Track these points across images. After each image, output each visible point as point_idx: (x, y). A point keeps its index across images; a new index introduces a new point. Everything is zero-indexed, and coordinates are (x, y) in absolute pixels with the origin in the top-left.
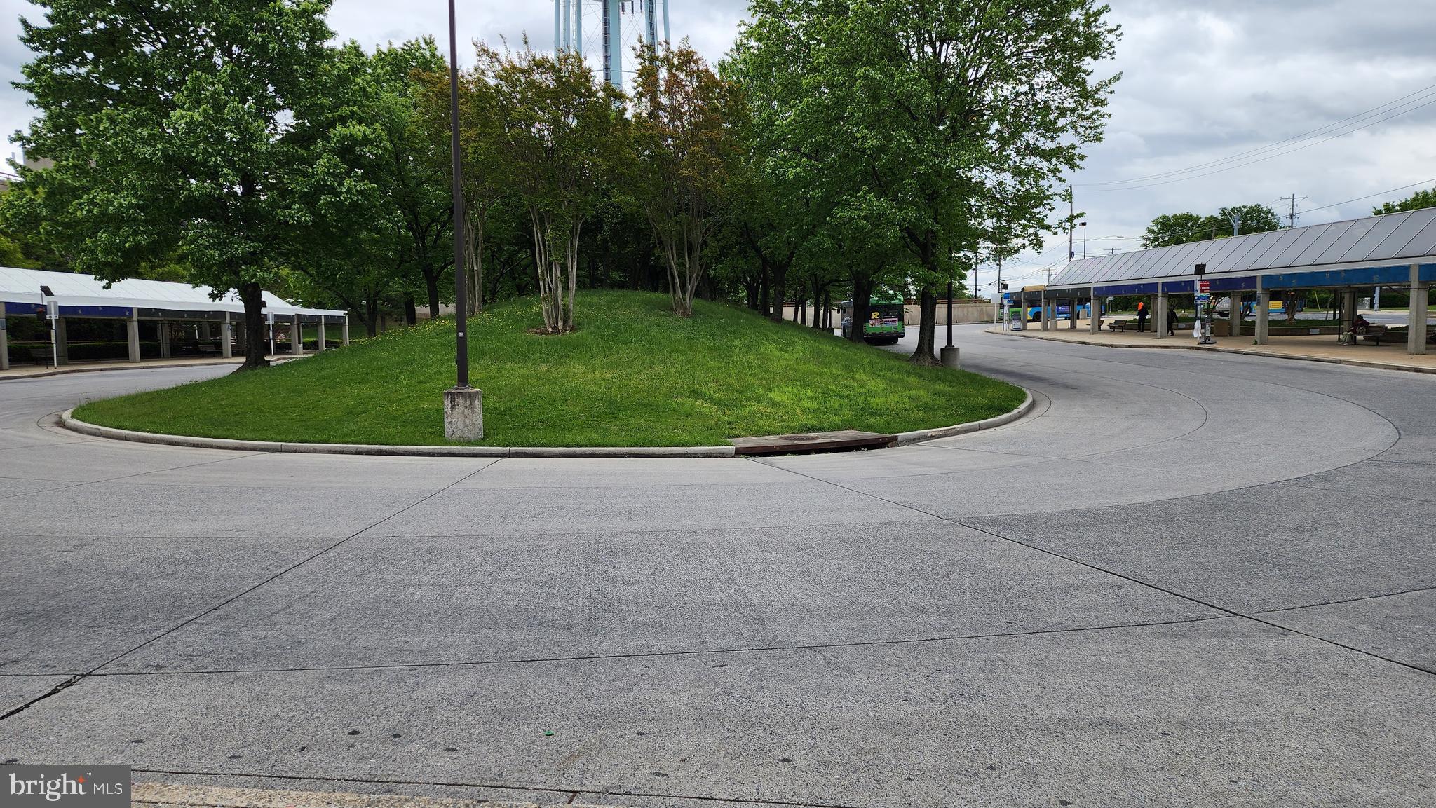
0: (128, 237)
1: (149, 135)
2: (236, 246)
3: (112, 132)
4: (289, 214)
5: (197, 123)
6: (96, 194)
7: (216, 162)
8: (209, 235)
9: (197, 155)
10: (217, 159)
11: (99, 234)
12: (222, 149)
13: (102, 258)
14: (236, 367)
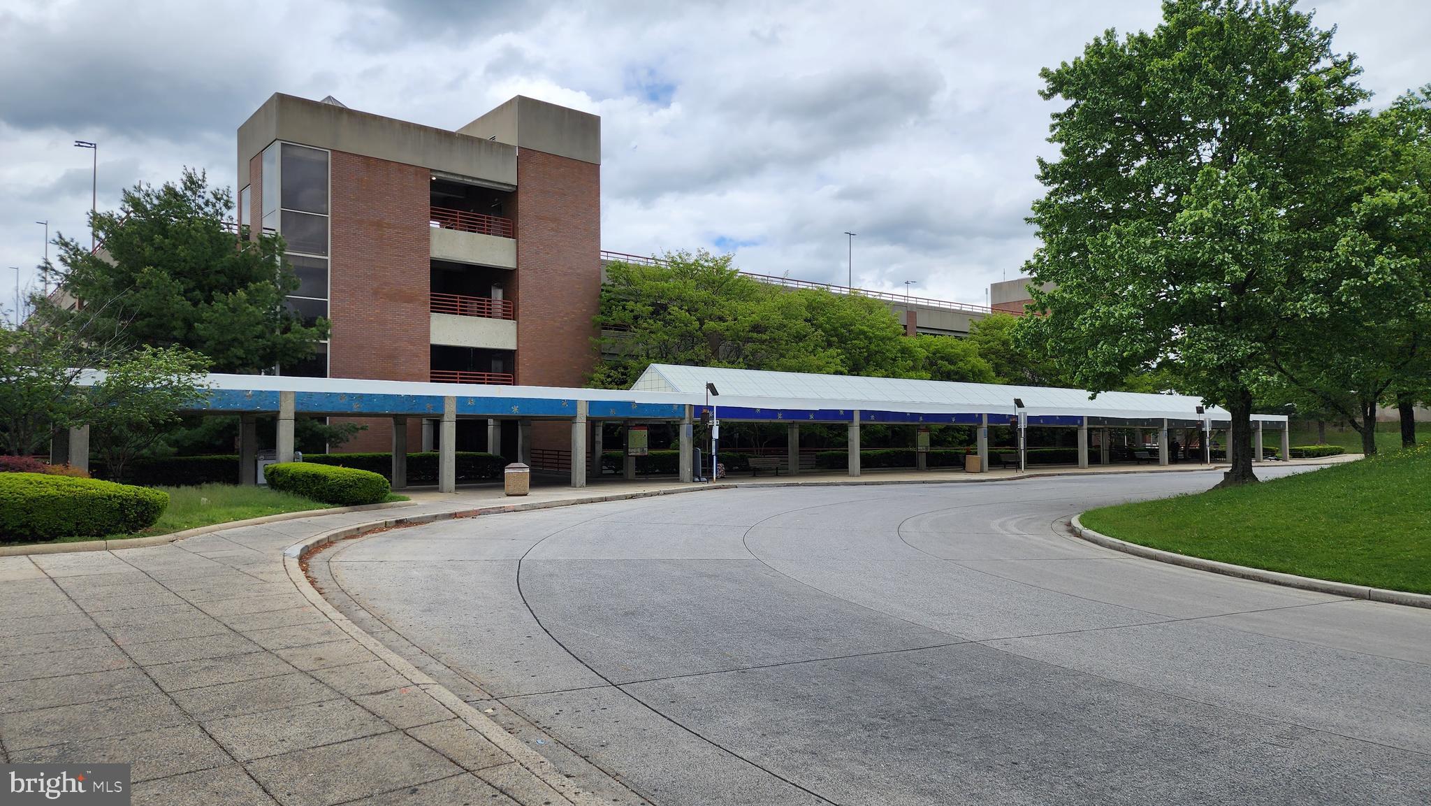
0: (1126, 346)
1: (1152, 242)
2: (1236, 348)
3: (1118, 245)
4: (1301, 307)
5: (1206, 220)
6: (1098, 308)
7: (1223, 260)
8: (1207, 339)
9: (1203, 255)
10: (1224, 257)
11: (1099, 346)
12: (1230, 245)
13: (1100, 369)
14: (1220, 478)
